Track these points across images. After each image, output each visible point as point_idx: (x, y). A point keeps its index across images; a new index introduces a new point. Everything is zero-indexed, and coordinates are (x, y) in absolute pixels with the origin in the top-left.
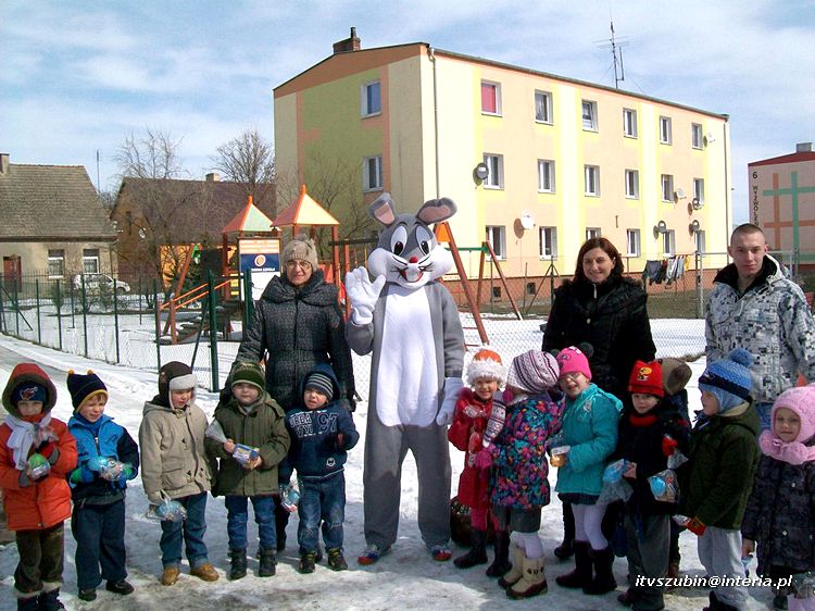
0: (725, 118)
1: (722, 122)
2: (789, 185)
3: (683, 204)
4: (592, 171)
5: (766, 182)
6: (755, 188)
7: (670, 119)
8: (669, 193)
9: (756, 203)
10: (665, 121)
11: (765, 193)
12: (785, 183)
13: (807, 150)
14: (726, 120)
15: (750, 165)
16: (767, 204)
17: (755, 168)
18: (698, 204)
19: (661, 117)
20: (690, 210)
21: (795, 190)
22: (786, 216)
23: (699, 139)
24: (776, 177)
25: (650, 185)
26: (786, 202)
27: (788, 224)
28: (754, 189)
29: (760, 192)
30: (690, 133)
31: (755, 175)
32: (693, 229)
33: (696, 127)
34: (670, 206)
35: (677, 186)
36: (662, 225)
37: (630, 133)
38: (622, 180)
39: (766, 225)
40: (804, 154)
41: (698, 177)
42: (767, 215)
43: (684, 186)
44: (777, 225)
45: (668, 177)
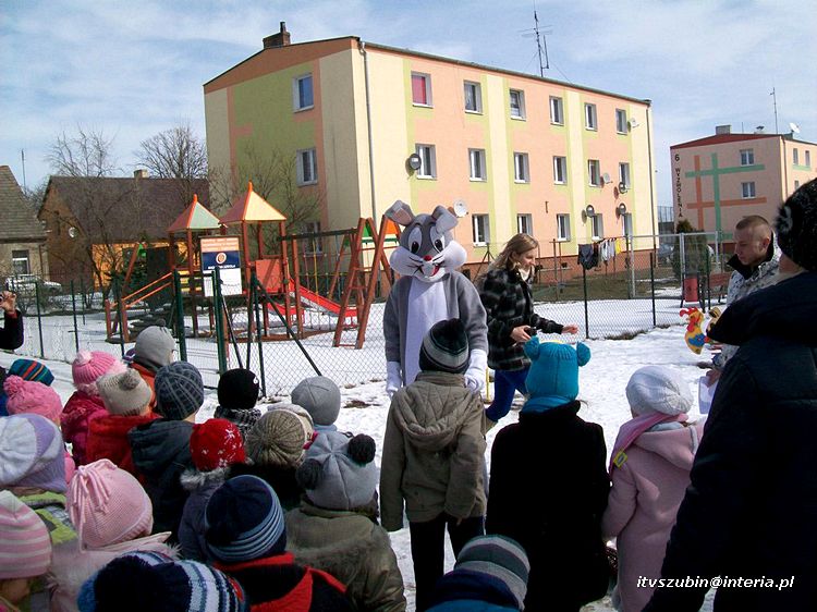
0: (647, 103)
1: (644, 108)
2: (710, 167)
3: (609, 188)
4: (522, 158)
5: (688, 166)
6: (678, 170)
7: (595, 105)
8: (596, 178)
9: (679, 185)
10: (590, 108)
11: (687, 175)
12: (706, 165)
13: (726, 132)
14: (648, 105)
15: (672, 148)
16: (689, 184)
17: (677, 151)
18: (624, 188)
19: (586, 104)
20: (616, 194)
21: (716, 172)
22: (707, 196)
23: (623, 124)
24: (697, 159)
25: (578, 170)
26: (707, 182)
27: (711, 204)
28: (676, 171)
29: (682, 173)
30: (615, 118)
31: (677, 158)
32: (621, 212)
33: (620, 113)
34: (596, 190)
35: (603, 170)
36: (590, 209)
37: (557, 121)
38: (551, 166)
39: (690, 206)
40: (723, 136)
41: (623, 161)
42: (689, 196)
43: (610, 171)
44: (699, 205)
45: (594, 162)
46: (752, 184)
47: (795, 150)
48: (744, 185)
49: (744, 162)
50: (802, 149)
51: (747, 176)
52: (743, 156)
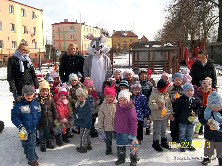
0: (42, 10)
3: (30, 34)
5: (56, 30)
6: (54, 31)
7: (25, 9)
8: (25, 31)
9: (54, 35)
11: (56, 32)
12: (61, 30)
13: (67, 21)
14: (42, 11)
15: (52, 24)
16: (57, 35)
17: (54, 25)
18: (34, 35)
19: (22, 9)
20: (32, 36)
21: (64, 32)
22: (62, 38)
23: (34, 16)
24: (59, 28)
25: (19, 28)
26: (61, 34)
27: (62, 41)
31: (53, 27)
32: (33, 41)
33: (33, 13)
34: (25, 35)
35: (27, 29)
36: (23, 40)
37: (12, 13)
38: (10, 27)
39: (57, 41)
40: (66, 22)
41: (34, 27)
42: (57, 38)
43: (30, 29)
44: (60, 41)
45: (25, 26)
46: (73, 36)
47: (85, 28)
48: (71, 36)
49: (71, 30)
50: (86, 27)
51: (72, 34)
52: (71, 28)
